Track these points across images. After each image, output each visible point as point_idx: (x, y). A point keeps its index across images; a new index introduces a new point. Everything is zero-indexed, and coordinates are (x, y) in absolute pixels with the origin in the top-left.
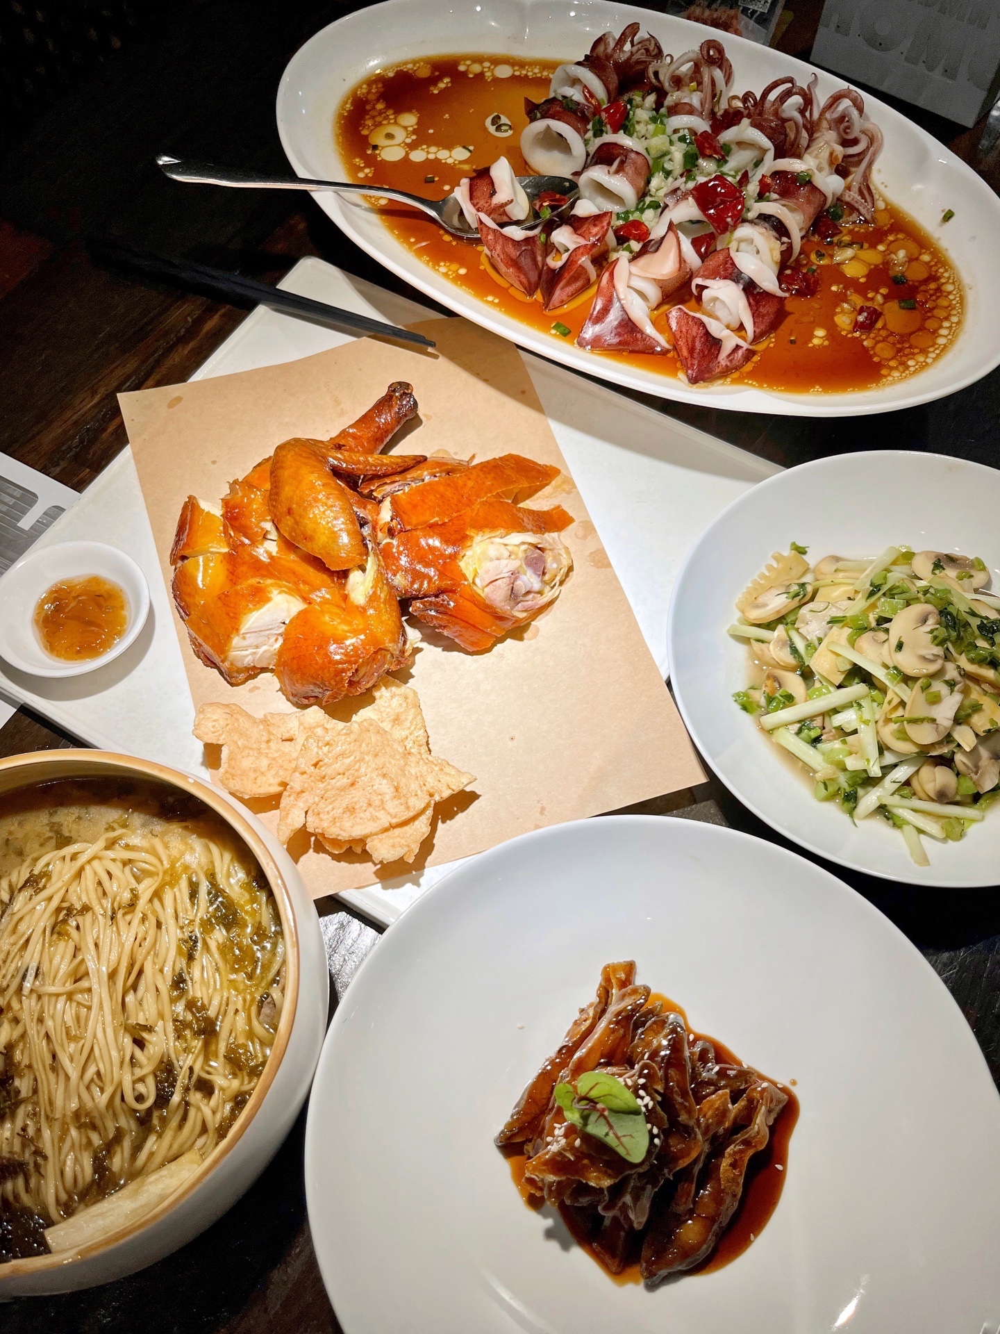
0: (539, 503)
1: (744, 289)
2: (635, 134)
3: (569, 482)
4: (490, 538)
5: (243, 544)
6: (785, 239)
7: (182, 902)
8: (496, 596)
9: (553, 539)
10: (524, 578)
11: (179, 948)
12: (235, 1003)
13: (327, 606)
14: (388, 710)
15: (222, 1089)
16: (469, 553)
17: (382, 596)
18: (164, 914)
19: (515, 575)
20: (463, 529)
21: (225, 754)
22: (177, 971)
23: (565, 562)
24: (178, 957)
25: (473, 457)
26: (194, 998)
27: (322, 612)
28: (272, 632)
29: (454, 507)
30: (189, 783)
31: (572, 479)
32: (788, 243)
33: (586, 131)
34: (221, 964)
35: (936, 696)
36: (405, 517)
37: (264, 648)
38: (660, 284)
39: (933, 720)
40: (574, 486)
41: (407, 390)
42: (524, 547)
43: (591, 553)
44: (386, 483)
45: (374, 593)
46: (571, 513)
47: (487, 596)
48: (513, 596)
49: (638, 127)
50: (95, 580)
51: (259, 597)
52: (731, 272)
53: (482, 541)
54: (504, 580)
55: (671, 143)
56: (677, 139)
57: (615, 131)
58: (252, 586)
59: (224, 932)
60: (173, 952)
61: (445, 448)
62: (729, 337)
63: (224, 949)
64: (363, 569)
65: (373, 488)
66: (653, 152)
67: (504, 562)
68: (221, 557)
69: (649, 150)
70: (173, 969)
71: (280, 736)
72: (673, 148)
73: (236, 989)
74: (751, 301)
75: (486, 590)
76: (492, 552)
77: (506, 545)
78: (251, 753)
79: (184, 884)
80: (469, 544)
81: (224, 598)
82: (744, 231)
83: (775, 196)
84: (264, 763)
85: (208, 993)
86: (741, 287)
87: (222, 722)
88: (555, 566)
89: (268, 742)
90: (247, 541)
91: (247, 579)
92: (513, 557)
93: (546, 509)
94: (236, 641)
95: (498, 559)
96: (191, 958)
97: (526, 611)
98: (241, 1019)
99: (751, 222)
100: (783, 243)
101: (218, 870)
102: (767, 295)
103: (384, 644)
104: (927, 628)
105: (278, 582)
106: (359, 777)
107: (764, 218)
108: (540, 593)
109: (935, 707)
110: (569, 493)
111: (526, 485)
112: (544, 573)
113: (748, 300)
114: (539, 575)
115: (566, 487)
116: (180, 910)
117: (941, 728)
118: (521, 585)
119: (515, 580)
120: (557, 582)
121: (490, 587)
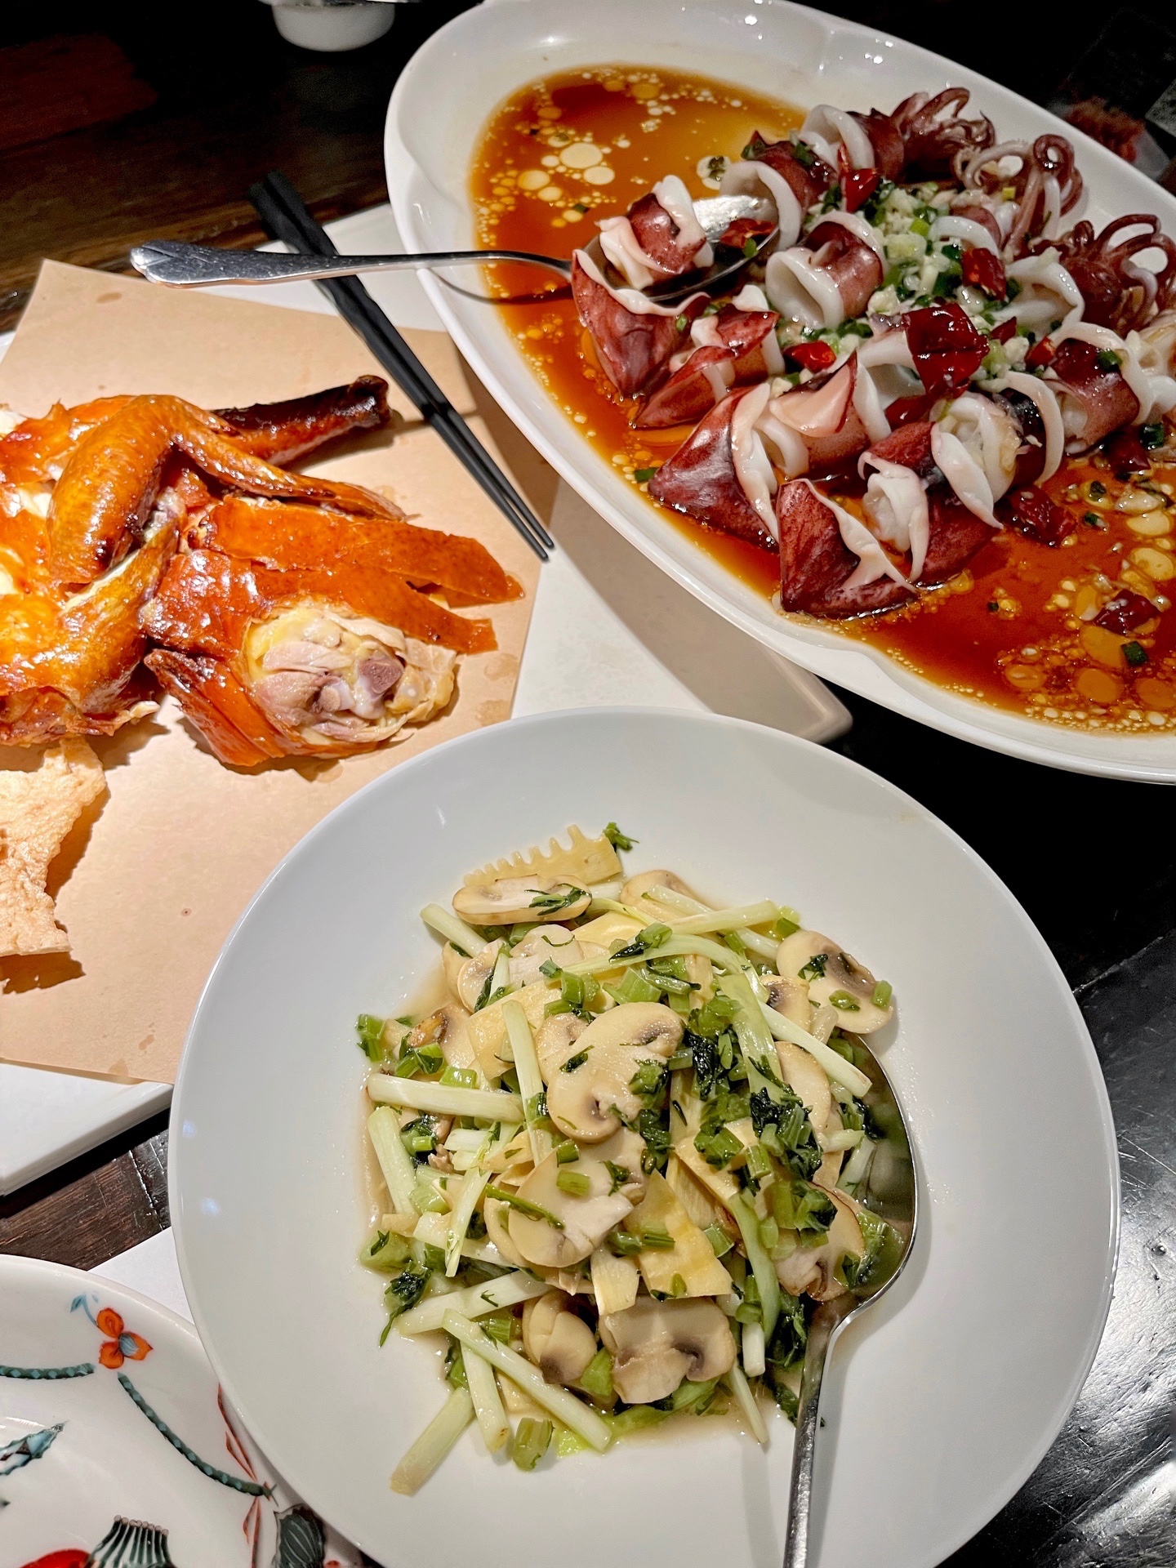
1: (928, 492)
2: (883, 226)
6: (1032, 439)
8: (281, 695)
10: (344, 685)
19: (331, 676)
29: (310, 557)
32: (1034, 447)
33: (814, 201)
35: (575, 1185)
38: (808, 442)
39: (559, 1227)
42: (369, 644)
43: (489, 702)
45: (89, 607)
46: (499, 637)
48: (315, 705)
49: (890, 217)
52: (920, 460)
54: (308, 676)
55: (929, 250)
56: (940, 249)
57: (852, 209)
62: (873, 558)
66: (892, 255)
67: (321, 649)
69: (890, 251)
72: (927, 259)
74: (936, 514)
75: (272, 677)
76: (313, 629)
77: (344, 629)
82: (969, 404)
83: (1051, 373)
86: (925, 485)
88: (412, 692)
92: (341, 649)
93: (463, 615)
95: (315, 642)
97: (332, 738)
99: (988, 395)
100: (1024, 443)
102: (966, 516)
104: (643, 1054)
107: (1013, 397)
108: (369, 722)
109: (572, 1203)
112: (389, 695)
113: (931, 511)
114: (377, 696)
117: (567, 1247)
118: (335, 695)
119: (326, 683)
120: (403, 720)
121: (279, 677)
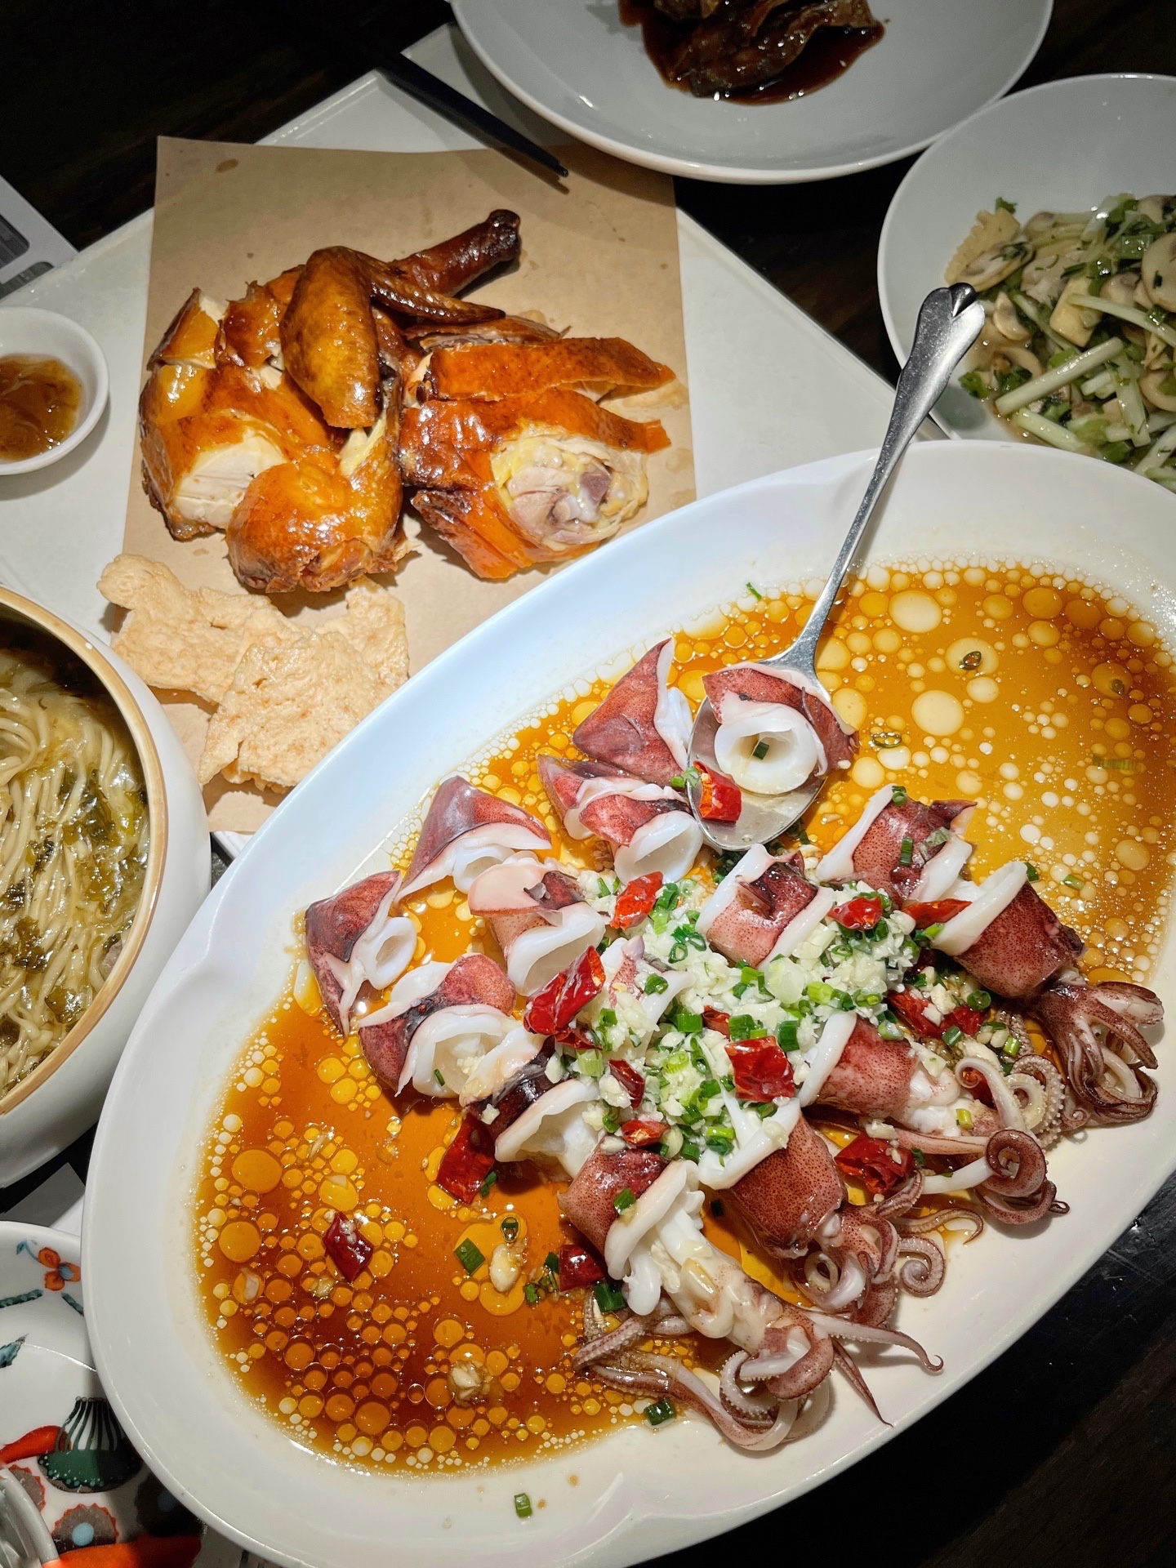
0: (632, 408)
3: (683, 394)
4: (543, 436)
5: (232, 363)
7: (50, 796)
8: (529, 512)
9: (633, 460)
10: (571, 498)
11: (28, 851)
12: (77, 938)
13: (309, 468)
14: (365, 623)
15: (28, 1037)
16: (511, 447)
17: (380, 472)
18: (22, 806)
19: (561, 492)
20: (515, 416)
21: (127, 623)
22: (18, 879)
23: (638, 495)
24: (23, 864)
25: (568, 329)
26: (28, 918)
27: (299, 474)
28: (235, 483)
29: (513, 384)
30: (86, 648)
31: (687, 390)
34: (74, 885)
36: (444, 382)
37: (222, 502)
40: (686, 400)
41: (512, 222)
42: (584, 460)
43: (678, 493)
44: (439, 334)
45: (369, 466)
46: (670, 434)
47: (514, 509)
48: (553, 518)
50: (55, 365)
51: (227, 432)
53: (532, 437)
54: (544, 495)
58: (223, 418)
59: (90, 846)
60: (18, 856)
61: (542, 311)
63: (84, 868)
64: (368, 430)
65: (420, 335)
67: (551, 472)
68: (203, 374)
70: (13, 877)
71: (209, 619)
73: (83, 921)
75: (518, 500)
76: (539, 454)
77: (562, 451)
78: (164, 630)
79: (56, 773)
80: (514, 436)
81: (185, 423)
84: (176, 647)
85: (47, 917)
87: (137, 582)
88: (621, 495)
89: (192, 622)
90: (240, 362)
91: (222, 408)
92: (565, 468)
93: (640, 420)
94: (187, 483)
95: (545, 466)
96: (38, 868)
97: (565, 543)
98: (78, 960)
101: (103, 767)
103: (361, 534)
105: (259, 421)
106: (313, 706)
108: (592, 525)
110: (677, 407)
111: (621, 382)
112: (604, 501)
114: (595, 502)
115: (676, 398)
116: (43, 804)
118: (566, 508)
119: (560, 499)
120: (618, 518)
121: (524, 499)
